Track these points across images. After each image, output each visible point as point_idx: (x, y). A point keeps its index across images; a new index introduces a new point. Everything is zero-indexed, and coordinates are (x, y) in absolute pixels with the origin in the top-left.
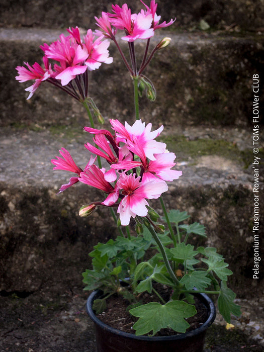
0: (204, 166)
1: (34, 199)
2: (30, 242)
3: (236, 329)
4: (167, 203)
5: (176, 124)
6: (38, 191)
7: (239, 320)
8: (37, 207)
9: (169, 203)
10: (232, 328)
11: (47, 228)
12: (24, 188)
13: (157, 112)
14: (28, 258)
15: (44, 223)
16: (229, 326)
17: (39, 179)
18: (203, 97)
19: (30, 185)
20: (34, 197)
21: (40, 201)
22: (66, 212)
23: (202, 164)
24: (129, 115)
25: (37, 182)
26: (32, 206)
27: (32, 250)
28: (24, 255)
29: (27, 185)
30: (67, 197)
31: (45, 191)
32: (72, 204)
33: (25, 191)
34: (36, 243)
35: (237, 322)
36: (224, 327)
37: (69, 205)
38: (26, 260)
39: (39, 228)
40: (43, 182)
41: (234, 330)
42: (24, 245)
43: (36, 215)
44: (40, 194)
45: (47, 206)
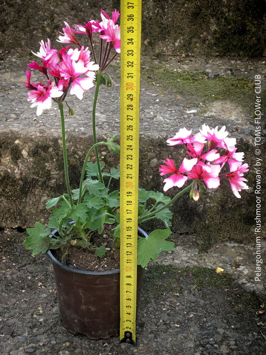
0: (213, 114)
1: (45, 148)
2: (42, 186)
3: (225, 272)
4: (170, 154)
5: (200, 54)
6: (48, 140)
7: (231, 265)
8: (48, 155)
9: (172, 155)
10: (221, 272)
11: (57, 174)
12: (35, 138)
13: (180, 42)
14: (41, 200)
15: (55, 169)
16: (220, 270)
17: (50, 129)
18: (230, 27)
19: (41, 135)
20: (45, 146)
21: (51, 149)
22: (74, 160)
23: (211, 112)
24: (151, 46)
25: (48, 132)
26: (43, 154)
27: (44, 193)
28: (37, 197)
29: (38, 134)
30: (76, 147)
31: (55, 140)
32: (80, 153)
33: (36, 140)
34: (47, 187)
35: (229, 266)
36: (214, 270)
37: (78, 154)
38: (39, 201)
39: (50, 173)
40: (52, 132)
41: (223, 274)
42: (37, 188)
43: (48, 162)
44: (51, 143)
45: (57, 154)
